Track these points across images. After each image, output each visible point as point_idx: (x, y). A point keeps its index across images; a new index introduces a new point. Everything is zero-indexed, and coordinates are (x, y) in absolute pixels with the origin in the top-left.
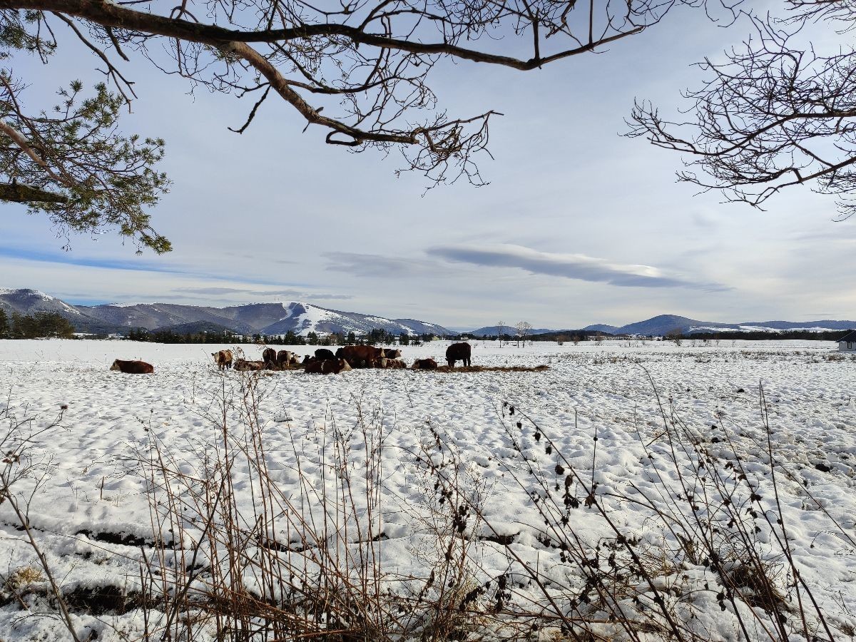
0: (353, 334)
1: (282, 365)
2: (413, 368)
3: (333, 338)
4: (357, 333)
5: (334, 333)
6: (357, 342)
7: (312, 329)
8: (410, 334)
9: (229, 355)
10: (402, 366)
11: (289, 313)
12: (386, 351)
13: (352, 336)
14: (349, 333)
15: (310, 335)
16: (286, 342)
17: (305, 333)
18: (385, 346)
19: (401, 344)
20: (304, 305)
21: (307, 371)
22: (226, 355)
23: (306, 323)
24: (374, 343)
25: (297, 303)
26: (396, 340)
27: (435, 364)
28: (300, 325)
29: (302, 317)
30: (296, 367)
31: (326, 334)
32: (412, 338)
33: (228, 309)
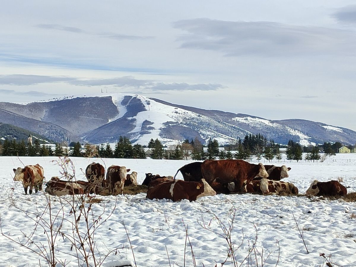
0: (216, 142)
1: (113, 186)
2: (308, 195)
3: (186, 148)
4: (222, 140)
5: (187, 142)
6: (222, 155)
7: (155, 135)
8: (304, 143)
9: (39, 171)
10: (292, 191)
11: (122, 111)
12: (267, 167)
13: (213, 145)
14: (210, 141)
15: (152, 144)
16: (117, 155)
17: (144, 141)
18: (264, 162)
19: (289, 158)
20: (143, 98)
21: (150, 197)
22: (35, 172)
23: (147, 126)
24: (247, 156)
25: (134, 96)
26: (282, 152)
27: (344, 189)
28: (138, 129)
29: (140, 118)
30: (133, 190)
31: (175, 142)
32: (306, 150)
33: (35, 106)
